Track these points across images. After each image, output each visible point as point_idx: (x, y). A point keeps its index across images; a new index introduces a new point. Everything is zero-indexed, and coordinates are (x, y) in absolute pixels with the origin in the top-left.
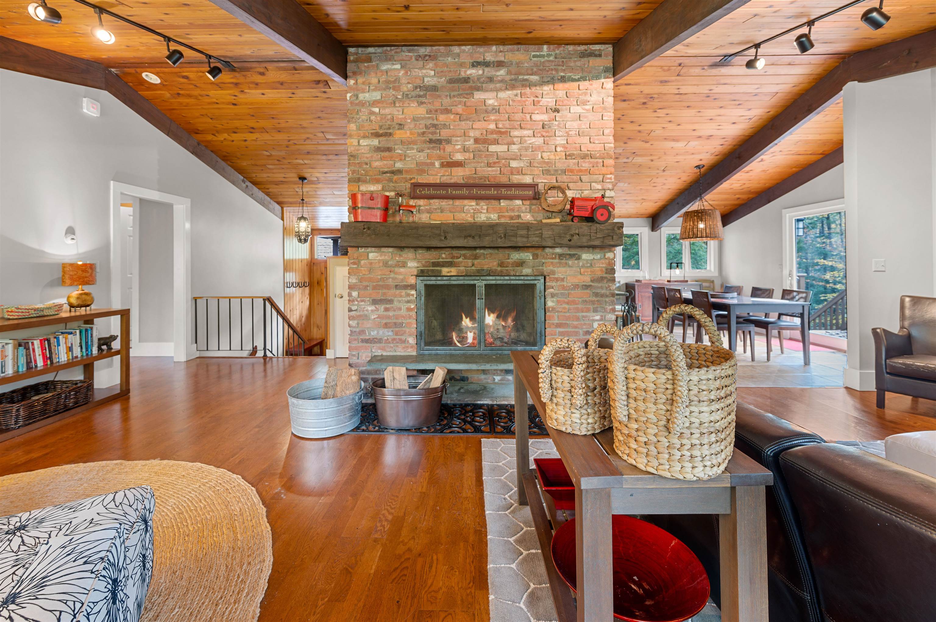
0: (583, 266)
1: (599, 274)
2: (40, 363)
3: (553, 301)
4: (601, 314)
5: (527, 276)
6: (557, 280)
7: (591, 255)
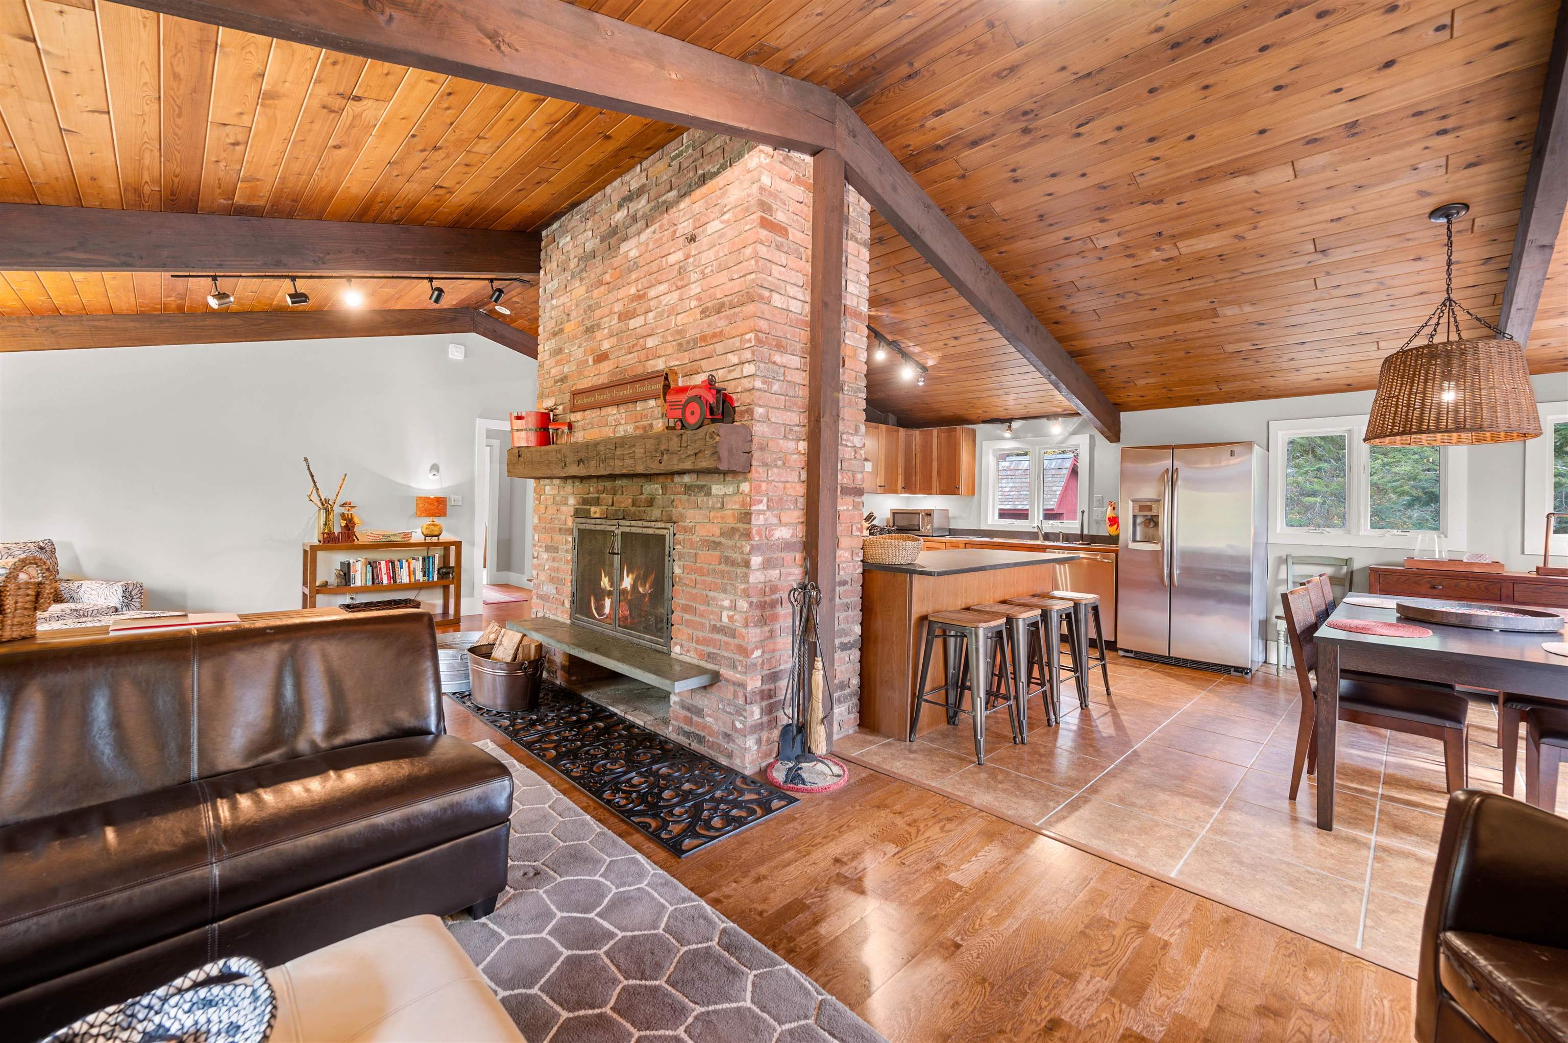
0: (713, 508)
1: (731, 522)
2: (385, 581)
3: (679, 566)
4: (733, 598)
5: (656, 521)
6: (686, 530)
7: (722, 487)
